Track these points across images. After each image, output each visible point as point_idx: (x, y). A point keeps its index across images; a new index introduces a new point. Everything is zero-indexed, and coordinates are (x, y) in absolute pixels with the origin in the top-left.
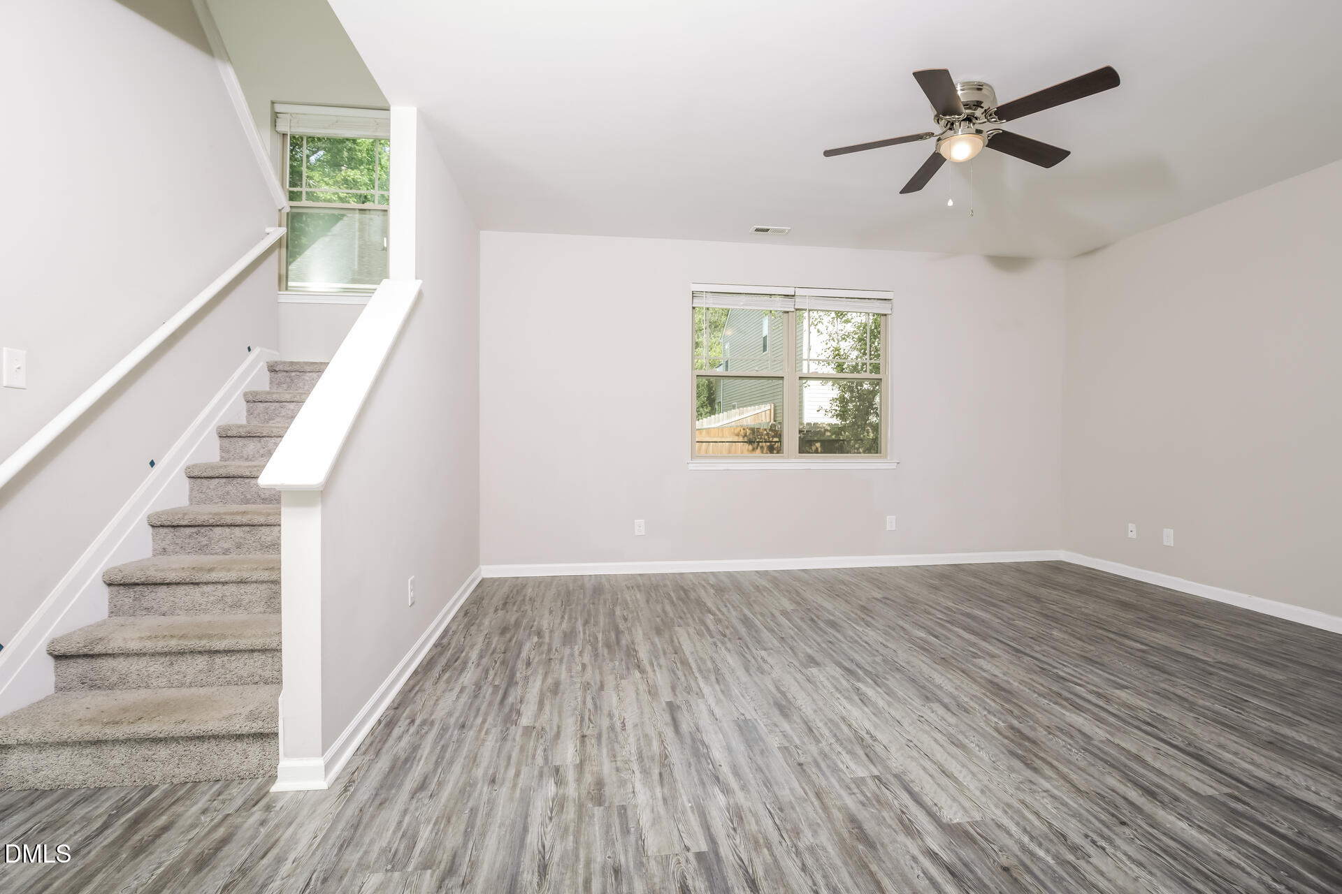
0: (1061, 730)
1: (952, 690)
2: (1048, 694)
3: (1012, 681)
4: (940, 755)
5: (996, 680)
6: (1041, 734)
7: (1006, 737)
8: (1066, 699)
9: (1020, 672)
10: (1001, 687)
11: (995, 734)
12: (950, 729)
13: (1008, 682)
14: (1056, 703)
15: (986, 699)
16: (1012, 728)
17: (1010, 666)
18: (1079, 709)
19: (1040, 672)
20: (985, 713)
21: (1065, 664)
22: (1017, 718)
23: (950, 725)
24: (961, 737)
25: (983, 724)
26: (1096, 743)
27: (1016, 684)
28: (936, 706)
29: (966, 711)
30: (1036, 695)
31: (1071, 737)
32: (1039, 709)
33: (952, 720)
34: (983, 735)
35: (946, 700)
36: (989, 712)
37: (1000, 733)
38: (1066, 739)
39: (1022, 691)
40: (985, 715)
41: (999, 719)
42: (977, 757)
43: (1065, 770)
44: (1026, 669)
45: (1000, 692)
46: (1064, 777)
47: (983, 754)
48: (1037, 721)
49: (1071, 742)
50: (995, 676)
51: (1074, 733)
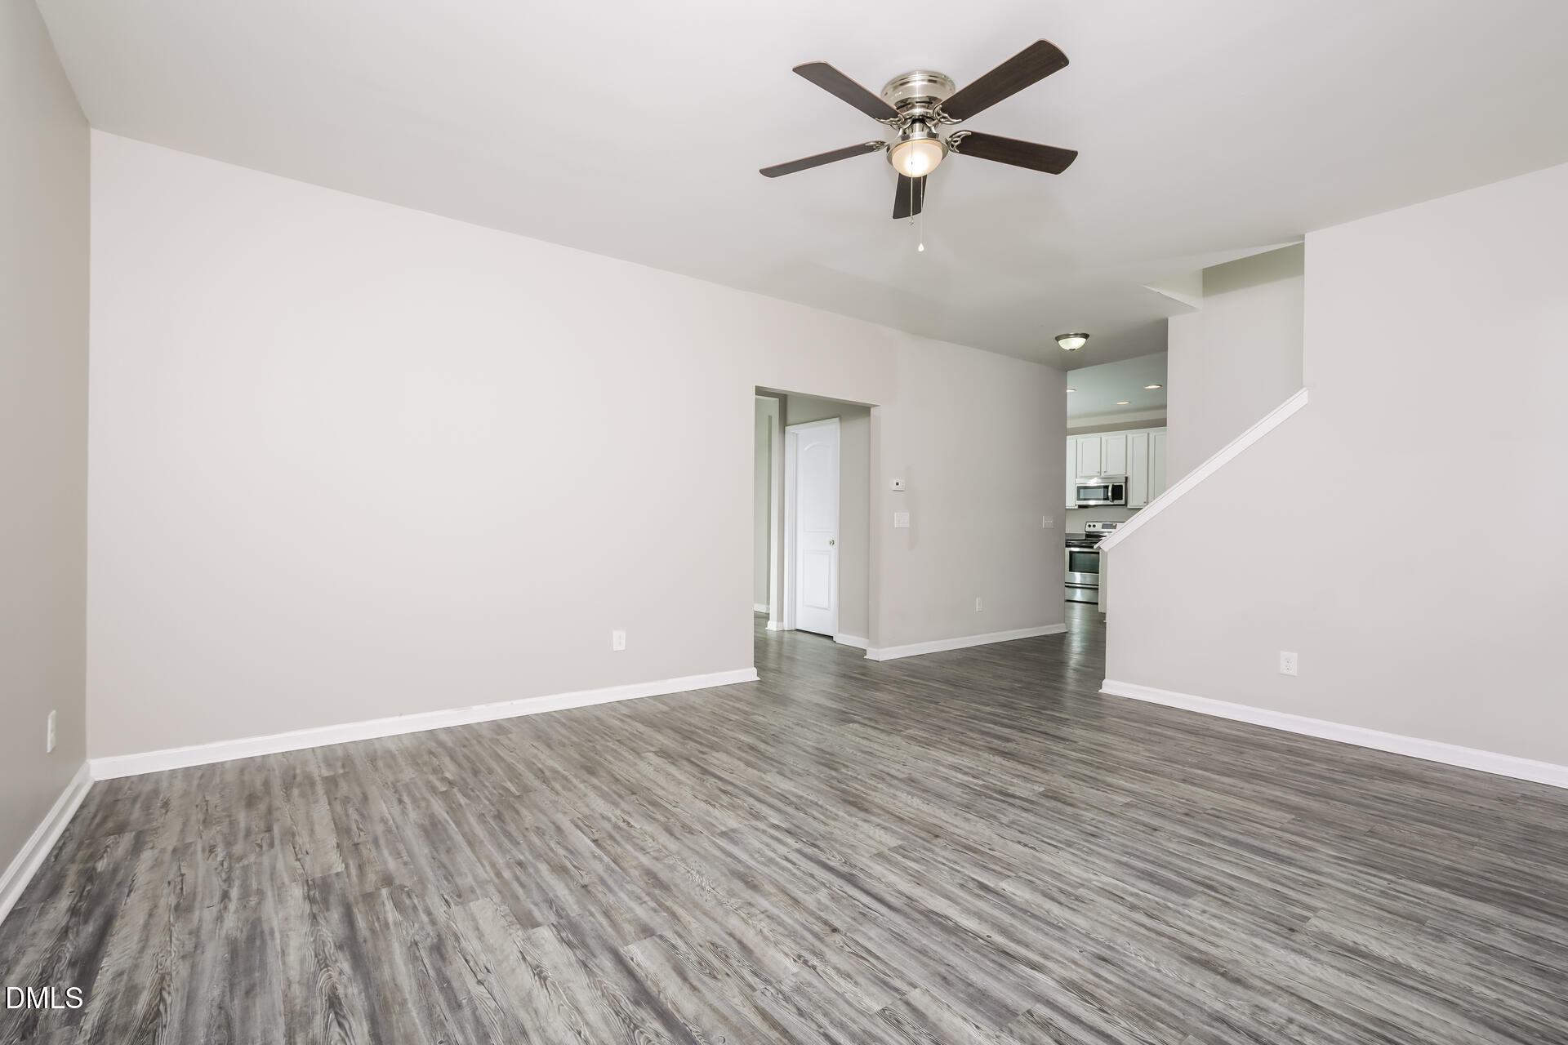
0: (799, 775)
1: (897, 793)
2: (808, 806)
3: (846, 816)
4: (876, 746)
5: (862, 814)
6: (813, 770)
7: (838, 763)
8: (791, 803)
9: (839, 833)
10: (855, 806)
11: (846, 763)
12: (879, 761)
13: (850, 815)
14: (801, 797)
15: (862, 789)
16: (835, 770)
17: (853, 841)
18: (782, 797)
19: (817, 839)
20: (859, 777)
21: (785, 863)
22: (833, 778)
23: (880, 763)
24: (869, 758)
25: (858, 768)
26: (775, 770)
27: (841, 814)
28: (901, 776)
29: (875, 776)
30: (820, 803)
31: (792, 771)
32: (816, 788)
33: (880, 767)
34: (854, 761)
35: (896, 782)
36: (856, 778)
37: (844, 765)
38: (796, 769)
39: (833, 806)
40: (858, 775)
41: (847, 774)
42: (852, 749)
43: (800, 752)
44: (836, 841)
45: (855, 800)
46: (799, 747)
47: (848, 750)
48: (818, 778)
49: (792, 767)
50: (865, 821)
51: (789, 775)
